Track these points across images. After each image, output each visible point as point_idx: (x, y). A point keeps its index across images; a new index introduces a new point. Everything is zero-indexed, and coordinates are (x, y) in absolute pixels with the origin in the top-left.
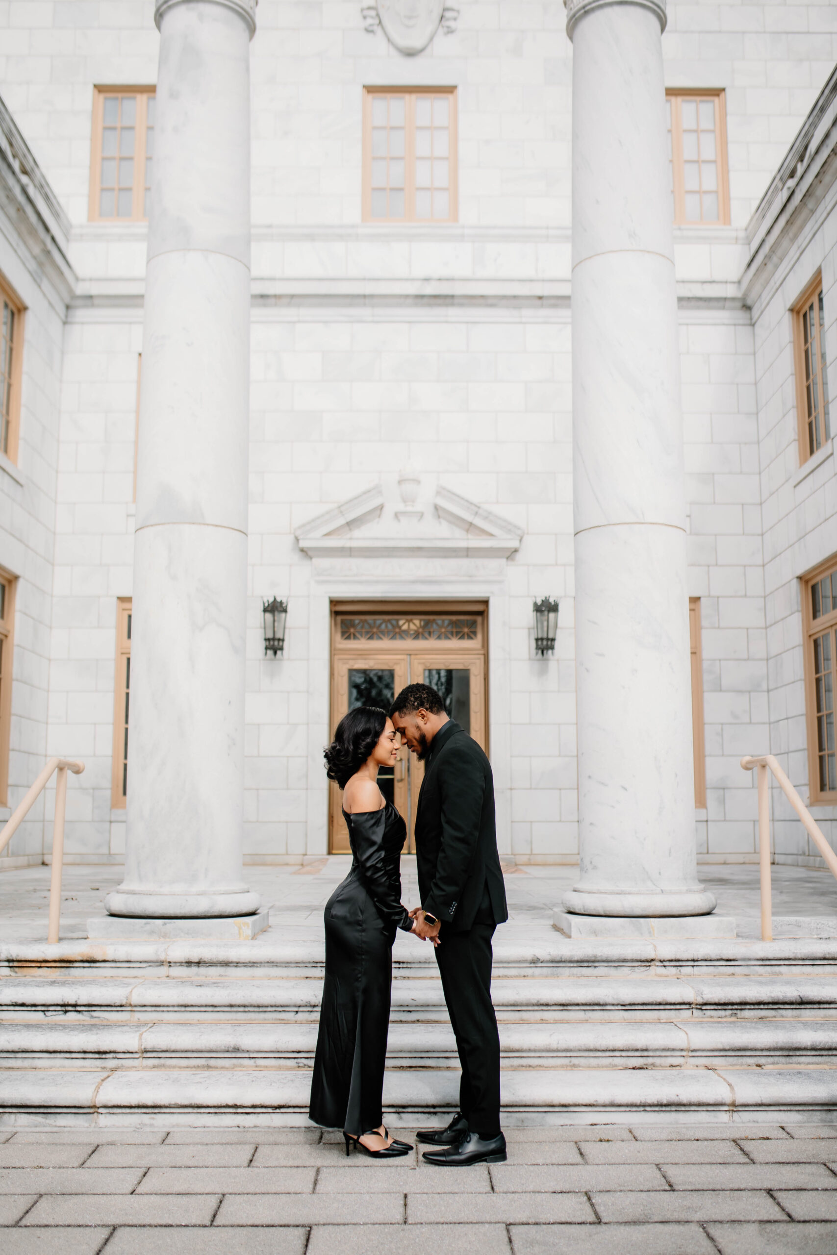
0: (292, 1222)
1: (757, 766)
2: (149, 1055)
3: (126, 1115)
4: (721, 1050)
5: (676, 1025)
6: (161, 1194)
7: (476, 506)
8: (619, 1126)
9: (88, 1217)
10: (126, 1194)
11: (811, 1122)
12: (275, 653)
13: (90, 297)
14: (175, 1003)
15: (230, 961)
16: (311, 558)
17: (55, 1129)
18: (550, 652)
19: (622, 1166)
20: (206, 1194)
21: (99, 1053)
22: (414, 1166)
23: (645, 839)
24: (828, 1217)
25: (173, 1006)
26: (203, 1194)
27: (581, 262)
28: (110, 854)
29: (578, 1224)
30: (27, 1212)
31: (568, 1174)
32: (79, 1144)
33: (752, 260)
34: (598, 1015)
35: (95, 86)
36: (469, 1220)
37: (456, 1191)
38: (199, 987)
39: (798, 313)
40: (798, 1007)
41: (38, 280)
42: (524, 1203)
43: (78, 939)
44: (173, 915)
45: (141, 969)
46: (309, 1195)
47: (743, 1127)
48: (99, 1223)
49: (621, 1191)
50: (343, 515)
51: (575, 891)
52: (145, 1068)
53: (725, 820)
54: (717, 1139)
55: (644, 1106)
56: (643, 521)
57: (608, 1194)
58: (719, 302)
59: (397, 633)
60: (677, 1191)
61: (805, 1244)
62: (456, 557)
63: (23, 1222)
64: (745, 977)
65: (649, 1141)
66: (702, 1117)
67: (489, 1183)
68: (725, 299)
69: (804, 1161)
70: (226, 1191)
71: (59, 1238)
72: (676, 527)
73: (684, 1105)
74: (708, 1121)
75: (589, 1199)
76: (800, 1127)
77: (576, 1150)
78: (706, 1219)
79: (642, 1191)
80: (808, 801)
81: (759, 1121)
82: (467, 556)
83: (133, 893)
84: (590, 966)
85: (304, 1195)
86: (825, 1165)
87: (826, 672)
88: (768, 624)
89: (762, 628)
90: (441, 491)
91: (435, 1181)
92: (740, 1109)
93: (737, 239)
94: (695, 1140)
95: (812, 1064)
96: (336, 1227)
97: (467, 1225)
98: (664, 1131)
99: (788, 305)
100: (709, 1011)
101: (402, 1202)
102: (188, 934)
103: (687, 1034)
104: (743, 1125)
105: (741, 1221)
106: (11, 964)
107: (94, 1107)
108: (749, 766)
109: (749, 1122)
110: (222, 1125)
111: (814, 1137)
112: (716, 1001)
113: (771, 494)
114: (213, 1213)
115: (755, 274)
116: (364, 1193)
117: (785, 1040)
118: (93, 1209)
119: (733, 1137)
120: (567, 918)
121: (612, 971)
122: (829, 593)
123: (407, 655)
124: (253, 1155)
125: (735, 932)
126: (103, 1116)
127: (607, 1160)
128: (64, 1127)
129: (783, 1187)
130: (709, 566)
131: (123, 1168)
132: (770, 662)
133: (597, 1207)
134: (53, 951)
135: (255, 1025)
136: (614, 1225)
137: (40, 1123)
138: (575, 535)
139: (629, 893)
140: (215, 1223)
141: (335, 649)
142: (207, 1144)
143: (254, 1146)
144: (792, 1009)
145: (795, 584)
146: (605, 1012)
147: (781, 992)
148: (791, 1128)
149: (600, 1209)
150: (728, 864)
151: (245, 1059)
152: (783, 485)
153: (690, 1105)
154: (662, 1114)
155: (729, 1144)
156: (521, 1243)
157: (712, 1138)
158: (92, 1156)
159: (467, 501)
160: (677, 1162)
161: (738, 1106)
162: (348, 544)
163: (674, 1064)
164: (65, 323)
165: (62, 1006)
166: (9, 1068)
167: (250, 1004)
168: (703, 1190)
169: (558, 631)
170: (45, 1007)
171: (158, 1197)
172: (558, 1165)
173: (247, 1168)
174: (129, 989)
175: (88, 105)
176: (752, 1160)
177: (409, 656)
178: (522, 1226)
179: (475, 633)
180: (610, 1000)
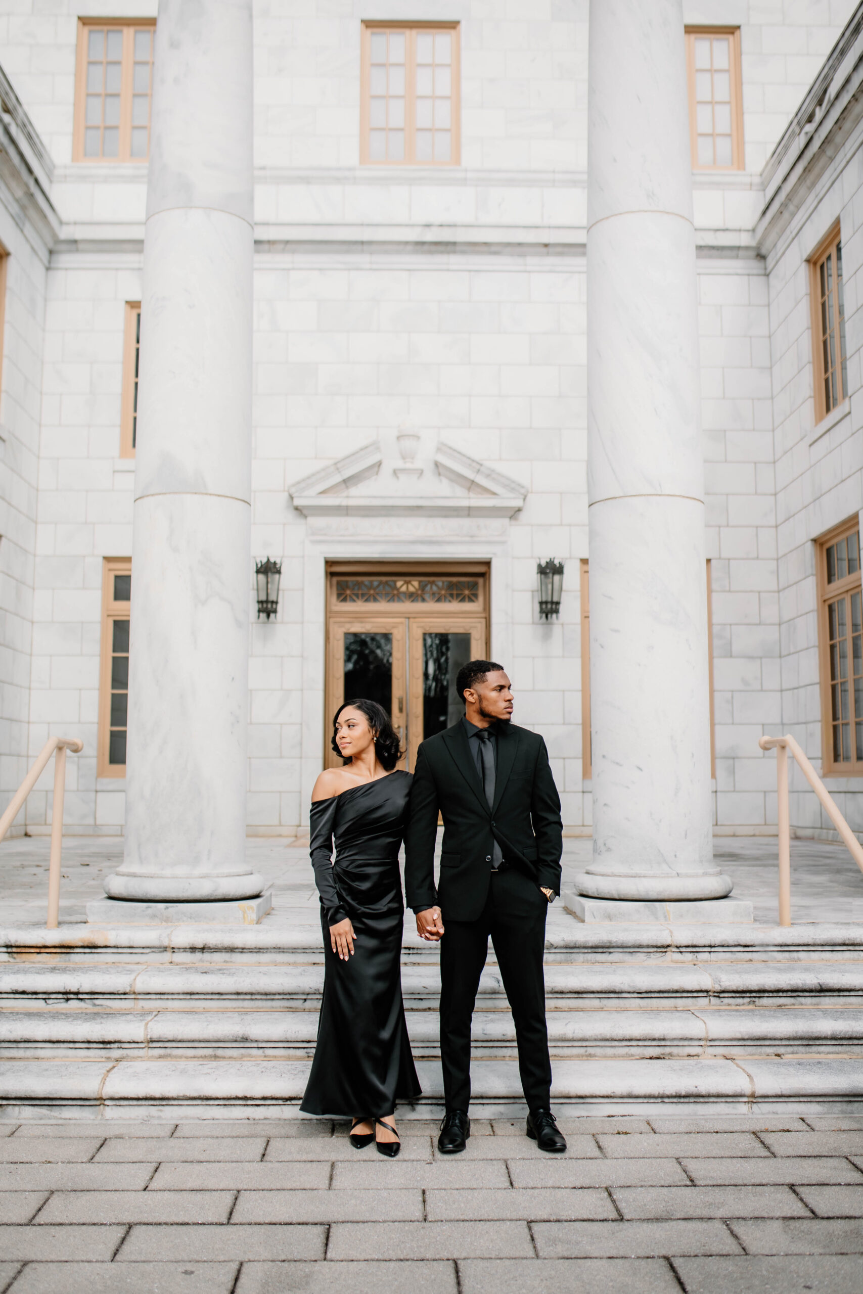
0: (310, 1220)
1: (776, 746)
2: (155, 1045)
3: (133, 1107)
4: (739, 1040)
5: (693, 1013)
6: (174, 1190)
7: (478, 463)
8: (636, 1118)
9: (102, 1214)
10: (139, 1191)
11: (831, 1113)
12: (268, 616)
13: (75, 242)
14: (180, 991)
15: (236, 946)
16: (306, 517)
17: (60, 1122)
18: (554, 615)
19: (642, 1160)
20: (221, 1190)
21: (103, 1042)
22: (430, 1160)
23: (660, 821)
24: (852, 1213)
25: (179, 994)
26: (217, 1190)
27: (597, 222)
28: (95, 825)
29: (600, 1221)
30: (40, 1210)
31: (587, 1169)
32: (86, 1137)
33: (767, 208)
34: (613, 1003)
35: (80, 18)
36: (490, 1218)
37: (475, 1186)
38: (205, 974)
39: (815, 264)
40: (818, 994)
41: (21, 225)
42: (544, 1199)
43: (77, 923)
44: (175, 899)
45: (143, 955)
46: (326, 1192)
47: (763, 1118)
48: (114, 1221)
49: (642, 1186)
50: (340, 472)
51: (588, 873)
52: (152, 1058)
53: (734, 791)
54: (736, 1132)
55: (662, 1097)
56: (660, 493)
57: (629, 1189)
58: (733, 251)
59: (395, 596)
60: (699, 1186)
61: (829, 1242)
62: (458, 516)
63: (37, 1221)
64: (763, 964)
65: (667, 1133)
66: (721, 1108)
67: (507, 1178)
68: (739, 248)
69: (826, 1154)
70: (240, 1187)
71: (75, 1237)
72: (694, 499)
73: (703, 1096)
74: (727, 1112)
75: (610, 1195)
76: (821, 1118)
77: (594, 1142)
78: (729, 1215)
79: (663, 1186)
80: (821, 772)
81: (779, 1112)
82: (469, 516)
83: (134, 875)
84: (605, 952)
85: (320, 1192)
86: (847, 1159)
87: (841, 639)
88: (781, 587)
89: (774, 592)
90: (442, 448)
91: (453, 1176)
92: (760, 1100)
93: (751, 185)
94: (714, 1132)
95: (833, 1053)
96: (355, 1225)
97: (488, 1223)
98: (683, 1123)
99: (805, 256)
100: (726, 999)
101: (421, 1199)
102: (191, 918)
103: (705, 1023)
104: (763, 1116)
105: (764, 1218)
106: (10, 950)
107: (101, 1099)
108: (768, 746)
109: (769, 1113)
110: (232, 1117)
111: (836, 1129)
112: (734, 988)
113: (785, 453)
114: (229, 1210)
115: (770, 223)
116: (381, 1189)
117: (805, 1030)
118: (106, 1206)
119: (752, 1129)
120: (580, 902)
121: (627, 957)
122: (845, 556)
123: (406, 618)
124: (266, 1149)
125: (752, 916)
126: (109, 1108)
127: (626, 1153)
128: (70, 1119)
129: (805, 1182)
130: (719, 527)
131: (133, 1163)
132: (783, 627)
133: (618, 1203)
134: (53, 936)
135: (262, 1013)
136: (636, 1222)
137: (45, 1115)
138: (590, 506)
139: (644, 877)
140: (232, 1221)
141: (330, 612)
142: (217, 1137)
143: (265, 1139)
144: (812, 996)
145: (809, 546)
146: (621, 1000)
147: (800, 979)
148: (811, 1120)
149: (622, 1206)
150: (737, 836)
151: (254, 1049)
152: (798, 443)
153: (709, 1096)
154: (680, 1106)
155: (749, 1136)
156: (544, 1241)
157: (731, 1130)
158: (101, 1150)
159: (469, 458)
160: (697, 1155)
161: (757, 1097)
162: (344, 502)
163: (692, 1054)
164: (48, 269)
165: (63, 993)
166: (11, 1058)
167: (257, 992)
168: (725, 1185)
169: (563, 594)
170: (46, 995)
171: (172, 1193)
172: (577, 1159)
173: (260, 1163)
174: (133, 976)
175: (73, 39)
176: (773, 1153)
177: (407, 620)
178: (544, 1223)
179: (476, 596)
180: (626, 988)
